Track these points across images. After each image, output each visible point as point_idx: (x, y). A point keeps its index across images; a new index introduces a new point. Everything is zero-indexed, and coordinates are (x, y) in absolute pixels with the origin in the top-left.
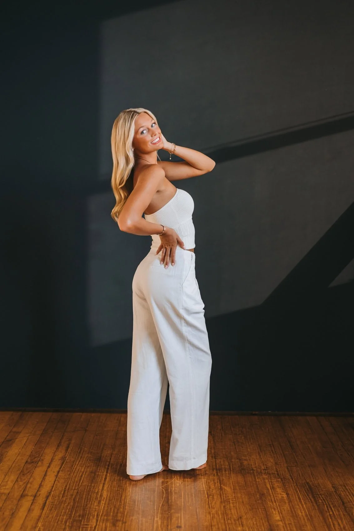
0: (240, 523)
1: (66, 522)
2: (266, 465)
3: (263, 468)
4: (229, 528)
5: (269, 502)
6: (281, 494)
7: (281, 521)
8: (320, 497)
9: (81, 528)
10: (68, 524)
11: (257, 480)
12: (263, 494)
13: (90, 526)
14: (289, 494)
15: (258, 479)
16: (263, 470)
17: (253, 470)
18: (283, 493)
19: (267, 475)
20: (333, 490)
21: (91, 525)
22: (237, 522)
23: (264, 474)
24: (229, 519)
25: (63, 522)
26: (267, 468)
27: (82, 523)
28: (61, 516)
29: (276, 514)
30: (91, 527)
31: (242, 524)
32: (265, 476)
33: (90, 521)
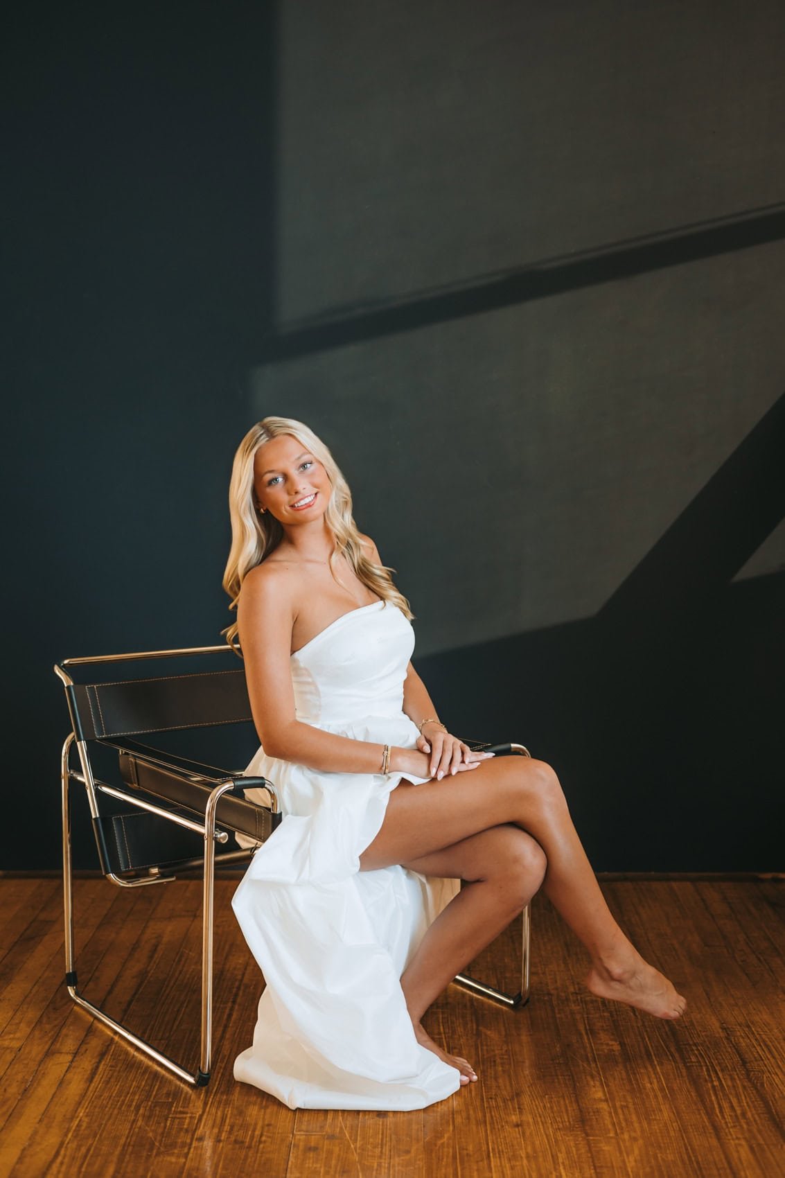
0: (517, 1106)
1: (138, 1108)
2: (578, 984)
3: (571, 989)
4: (492, 1117)
5: (581, 1063)
6: (608, 1044)
7: (606, 1100)
8: (692, 1050)
9: (170, 1119)
10: (141, 1111)
11: (558, 1016)
12: (568, 1045)
13: (189, 1115)
14: (625, 1044)
15: (559, 1013)
16: (572, 993)
17: (549, 994)
18: (613, 1043)
19: (579, 1005)
20: (722, 1035)
21: (192, 1113)
22: (510, 1103)
23: (574, 1002)
24: (491, 1098)
25: (132, 1108)
26: (580, 989)
27: (173, 1109)
28: (129, 1095)
29: (594, 1087)
30: (191, 1118)
31: (519, 1108)
32: (574, 1007)
33: (191, 1105)
